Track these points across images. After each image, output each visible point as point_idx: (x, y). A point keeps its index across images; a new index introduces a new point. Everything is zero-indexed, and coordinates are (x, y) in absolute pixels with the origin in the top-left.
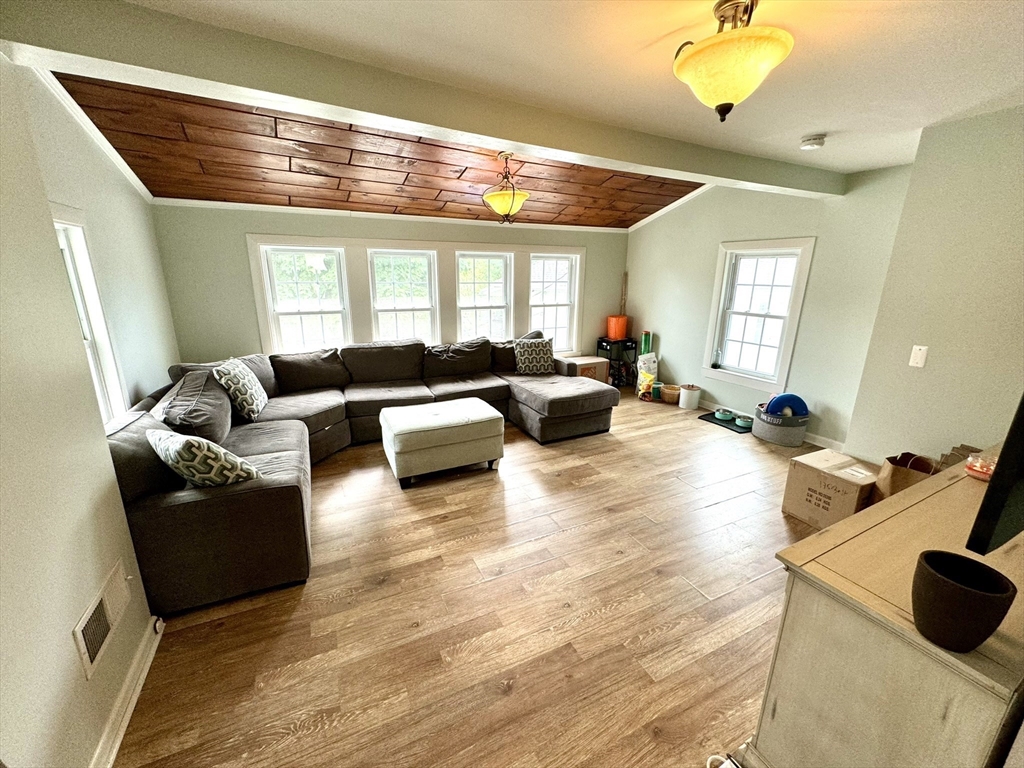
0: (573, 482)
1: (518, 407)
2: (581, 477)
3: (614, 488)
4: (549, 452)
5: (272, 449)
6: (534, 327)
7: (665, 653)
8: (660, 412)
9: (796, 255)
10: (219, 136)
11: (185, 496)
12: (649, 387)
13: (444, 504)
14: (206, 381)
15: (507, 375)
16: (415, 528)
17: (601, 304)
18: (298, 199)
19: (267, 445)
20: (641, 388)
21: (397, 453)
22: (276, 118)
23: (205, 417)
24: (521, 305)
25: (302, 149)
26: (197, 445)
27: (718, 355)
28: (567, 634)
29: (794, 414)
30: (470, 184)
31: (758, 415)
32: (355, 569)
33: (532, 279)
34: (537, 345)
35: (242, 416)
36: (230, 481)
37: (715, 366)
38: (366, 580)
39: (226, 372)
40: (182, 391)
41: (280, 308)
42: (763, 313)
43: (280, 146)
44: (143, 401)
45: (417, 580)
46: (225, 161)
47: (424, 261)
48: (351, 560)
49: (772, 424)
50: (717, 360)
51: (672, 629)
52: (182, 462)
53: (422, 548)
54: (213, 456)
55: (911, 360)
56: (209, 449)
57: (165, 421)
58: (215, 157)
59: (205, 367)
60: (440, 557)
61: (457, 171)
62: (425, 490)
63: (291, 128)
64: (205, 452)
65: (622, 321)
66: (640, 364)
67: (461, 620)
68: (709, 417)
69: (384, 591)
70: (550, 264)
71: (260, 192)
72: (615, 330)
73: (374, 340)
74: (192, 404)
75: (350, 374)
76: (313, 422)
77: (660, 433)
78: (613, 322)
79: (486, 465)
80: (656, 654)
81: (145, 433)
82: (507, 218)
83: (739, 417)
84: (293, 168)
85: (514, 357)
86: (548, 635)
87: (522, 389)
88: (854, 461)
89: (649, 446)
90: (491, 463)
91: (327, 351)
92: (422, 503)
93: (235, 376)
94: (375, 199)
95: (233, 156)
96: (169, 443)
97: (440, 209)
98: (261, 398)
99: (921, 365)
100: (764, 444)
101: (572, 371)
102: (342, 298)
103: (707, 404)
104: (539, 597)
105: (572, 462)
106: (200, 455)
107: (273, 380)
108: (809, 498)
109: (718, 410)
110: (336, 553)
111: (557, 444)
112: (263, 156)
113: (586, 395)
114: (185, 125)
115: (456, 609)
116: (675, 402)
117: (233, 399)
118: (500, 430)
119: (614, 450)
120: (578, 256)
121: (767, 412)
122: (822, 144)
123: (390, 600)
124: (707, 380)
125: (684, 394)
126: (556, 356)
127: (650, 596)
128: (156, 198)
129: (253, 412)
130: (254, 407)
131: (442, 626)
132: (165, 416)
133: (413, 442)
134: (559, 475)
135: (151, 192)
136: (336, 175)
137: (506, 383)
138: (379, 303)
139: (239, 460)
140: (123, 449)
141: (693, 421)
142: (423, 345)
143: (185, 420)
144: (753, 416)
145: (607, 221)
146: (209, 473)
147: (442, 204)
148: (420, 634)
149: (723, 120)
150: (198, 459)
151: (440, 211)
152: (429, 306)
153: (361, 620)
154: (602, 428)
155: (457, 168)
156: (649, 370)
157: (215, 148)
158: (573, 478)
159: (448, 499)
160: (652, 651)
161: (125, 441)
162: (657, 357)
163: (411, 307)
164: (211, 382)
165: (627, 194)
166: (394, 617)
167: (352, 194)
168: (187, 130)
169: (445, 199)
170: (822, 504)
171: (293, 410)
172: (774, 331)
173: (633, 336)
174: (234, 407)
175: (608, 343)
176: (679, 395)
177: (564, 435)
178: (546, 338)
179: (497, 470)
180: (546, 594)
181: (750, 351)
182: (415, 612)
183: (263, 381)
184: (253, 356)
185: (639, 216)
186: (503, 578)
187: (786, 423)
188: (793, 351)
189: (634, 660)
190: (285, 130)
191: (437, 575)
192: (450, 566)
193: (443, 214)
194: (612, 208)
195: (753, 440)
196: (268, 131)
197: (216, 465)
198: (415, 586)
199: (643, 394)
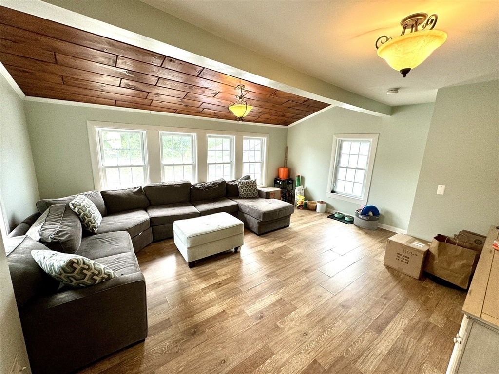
0: (282, 256)
1: (243, 216)
2: (285, 253)
3: (303, 258)
4: (263, 240)
5: (113, 252)
6: (245, 173)
7: (365, 357)
8: (309, 214)
9: (370, 141)
10: (78, 62)
11: (65, 297)
12: (302, 202)
13: (217, 276)
14: (65, 211)
15: (235, 199)
16: (205, 293)
17: (276, 162)
18: (121, 102)
19: (108, 250)
20: (298, 203)
21: (188, 248)
22: (118, 56)
23: (68, 235)
24: (239, 161)
25: (130, 75)
26: (76, 261)
27: (334, 187)
28: (312, 353)
29: (374, 214)
30: (219, 100)
31: (357, 215)
32: (174, 326)
33: (244, 149)
34: (249, 183)
35: (88, 231)
36: (97, 282)
37: (333, 192)
38: (183, 333)
39: (78, 204)
40: (48, 218)
41: (106, 164)
42: (355, 167)
43: (116, 72)
44: (20, 226)
45: (215, 329)
46: (79, 77)
47: (189, 139)
48: (170, 320)
49: (364, 220)
50: (334, 189)
51: (363, 341)
52: (64, 274)
53: (212, 306)
54: (87, 267)
55: (438, 191)
56: (84, 263)
57: (41, 241)
58: (72, 74)
59: (62, 202)
60: (224, 311)
61: (214, 93)
62: (203, 268)
63: (126, 62)
64: (82, 265)
65: (286, 170)
66: (296, 191)
67: (250, 353)
68: (332, 216)
69: (198, 339)
70: (252, 142)
71: (98, 97)
72: (283, 174)
73: (162, 181)
74: (58, 227)
75: (149, 201)
76: (133, 231)
77: (313, 226)
78: (282, 170)
79: (234, 250)
80: (362, 359)
81: (30, 253)
82: (241, 119)
83: (346, 216)
84: (122, 85)
85: (238, 189)
86: (303, 356)
87: (246, 206)
88: (414, 239)
89: (311, 233)
90: (236, 249)
91: (136, 188)
92: (204, 276)
93: (84, 206)
94: (166, 105)
95: (86, 76)
96: (54, 261)
97: (200, 112)
98: (99, 219)
99: (442, 193)
100: (361, 230)
101: (268, 196)
102: (144, 158)
103: (329, 210)
104: (288, 331)
105: (277, 245)
106: (78, 268)
107: (104, 206)
108: (398, 258)
109: (336, 213)
110: (160, 316)
111: (266, 235)
112: (104, 77)
113: (280, 209)
114: (56, 54)
115: (244, 347)
116: (314, 210)
117: (82, 221)
118: (242, 231)
119: (295, 237)
120: (266, 138)
121: (362, 214)
122: (397, 92)
123: (202, 346)
124: (329, 199)
125: (319, 206)
126: (258, 189)
127: (345, 321)
128: (27, 97)
129: (95, 228)
130: (96, 224)
131: (240, 360)
132: (40, 237)
133: (197, 241)
134: (273, 253)
135: (24, 92)
136: (146, 91)
137: (236, 203)
138: (164, 161)
139: (92, 262)
140: (17, 269)
141: (325, 219)
142: (190, 183)
143: (54, 239)
144: (354, 216)
145: (279, 122)
146: (84, 278)
147: (202, 109)
148: (228, 369)
149: (404, 76)
150: (76, 271)
151: (200, 113)
152: (192, 163)
153: (188, 364)
154: (286, 225)
155: (214, 92)
156: (300, 194)
157: (73, 69)
158: (281, 254)
159: (218, 272)
160: (359, 357)
161: (17, 261)
162: (303, 187)
163: (182, 163)
164: (68, 211)
165: (292, 109)
166: (208, 358)
167: (153, 101)
168: (57, 57)
169: (204, 107)
170: (405, 261)
171: (120, 225)
172: (360, 175)
173: (291, 177)
174: (83, 226)
175: (280, 180)
176: (316, 206)
177: (269, 230)
178: (252, 179)
179: (240, 252)
180: (292, 328)
181: (349, 185)
182: (221, 353)
183: (98, 207)
184: (90, 192)
185: (293, 120)
186: (265, 321)
187: (371, 219)
188: (370, 186)
189: (352, 365)
190: (122, 63)
191: (226, 324)
192: (232, 316)
193: (201, 115)
194: (283, 116)
195: (355, 228)
196: (111, 63)
197: (88, 273)
198: (215, 334)
199: (299, 206)
